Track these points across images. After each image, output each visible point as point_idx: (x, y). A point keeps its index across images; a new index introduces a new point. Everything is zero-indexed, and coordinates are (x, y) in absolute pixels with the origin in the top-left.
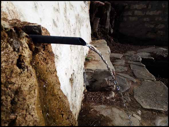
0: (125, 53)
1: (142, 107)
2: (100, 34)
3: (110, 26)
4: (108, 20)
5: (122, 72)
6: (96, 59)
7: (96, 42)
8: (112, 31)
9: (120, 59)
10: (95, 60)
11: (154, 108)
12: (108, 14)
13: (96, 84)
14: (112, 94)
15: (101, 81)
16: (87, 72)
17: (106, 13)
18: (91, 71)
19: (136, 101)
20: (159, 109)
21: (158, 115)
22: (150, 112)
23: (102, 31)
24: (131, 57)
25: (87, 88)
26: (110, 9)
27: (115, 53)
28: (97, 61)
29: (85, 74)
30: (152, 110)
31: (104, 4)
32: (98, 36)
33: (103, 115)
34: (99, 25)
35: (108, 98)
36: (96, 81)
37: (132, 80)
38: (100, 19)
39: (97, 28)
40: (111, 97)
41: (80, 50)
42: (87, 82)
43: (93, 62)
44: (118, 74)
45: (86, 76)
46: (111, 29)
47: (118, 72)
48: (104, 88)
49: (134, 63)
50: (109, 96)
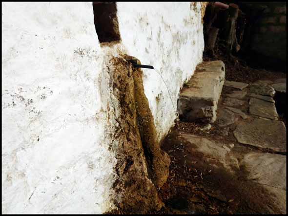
0: (253, 82)
1: (237, 141)
2: (219, 53)
3: (235, 40)
4: (233, 31)
5: (233, 107)
6: (198, 86)
7: (207, 64)
8: (238, 48)
9: (241, 90)
10: (196, 87)
11: (251, 144)
12: (233, 22)
13: (192, 114)
14: (207, 126)
15: (197, 111)
16: (181, 99)
17: (230, 22)
18: (186, 98)
19: (234, 136)
20: (257, 145)
21: (253, 151)
22: (244, 147)
23: (221, 47)
24: (260, 89)
25: (180, 117)
26: (237, 15)
27: (237, 81)
28: (198, 88)
29: (179, 101)
30: (248, 145)
31: (228, 6)
32: (214, 54)
33: (189, 142)
34: (217, 39)
35: (202, 130)
36: (190, 110)
37: (242, 116)
38: (219, 29)
39: (214, 43)
40: (205, 129)
41: (175, 73)
42: (181, 111)
43: (192, 89)
44: (227, 107)
45: (181, 104)
46: (237, 45)
47: (229, 106)
48: (200, 119)
49: (261, 97)
50: (203, 127)
